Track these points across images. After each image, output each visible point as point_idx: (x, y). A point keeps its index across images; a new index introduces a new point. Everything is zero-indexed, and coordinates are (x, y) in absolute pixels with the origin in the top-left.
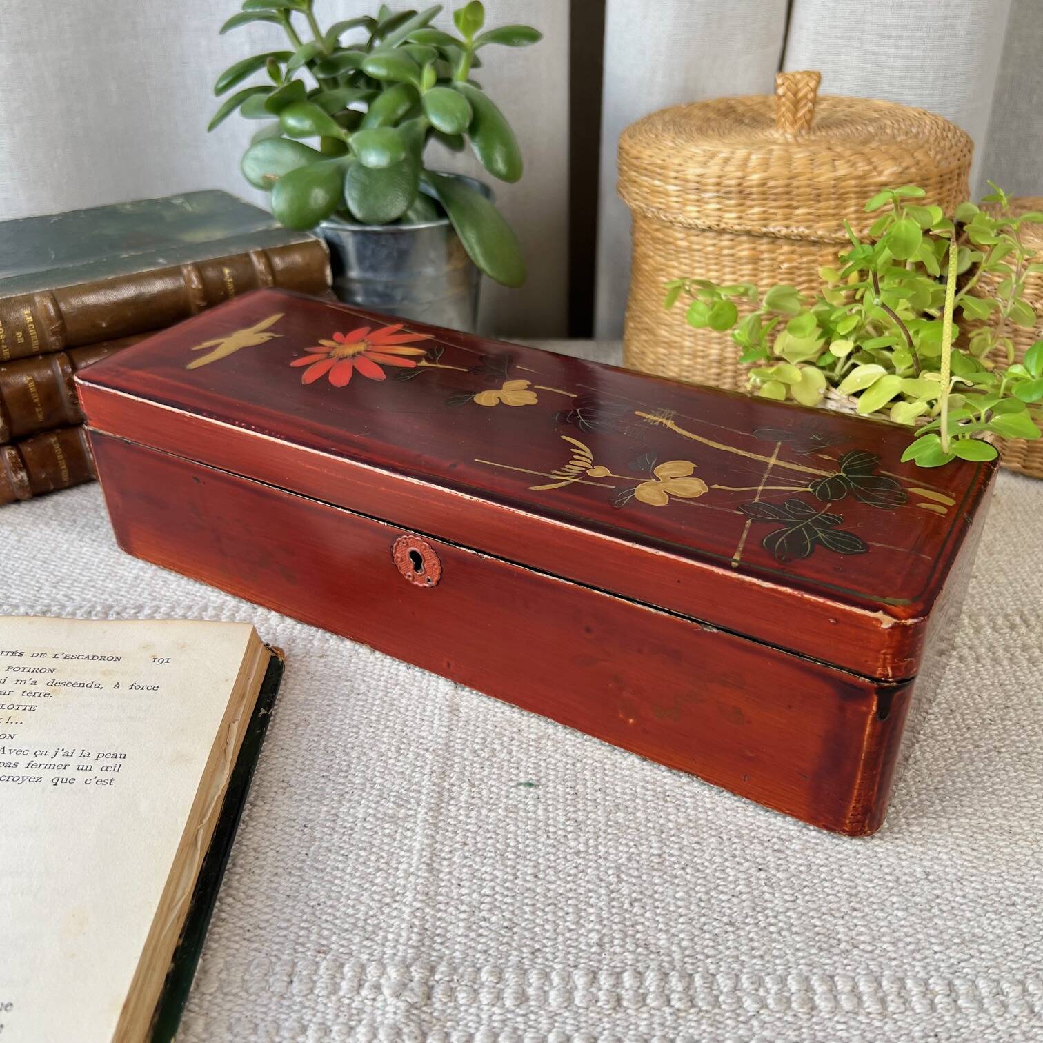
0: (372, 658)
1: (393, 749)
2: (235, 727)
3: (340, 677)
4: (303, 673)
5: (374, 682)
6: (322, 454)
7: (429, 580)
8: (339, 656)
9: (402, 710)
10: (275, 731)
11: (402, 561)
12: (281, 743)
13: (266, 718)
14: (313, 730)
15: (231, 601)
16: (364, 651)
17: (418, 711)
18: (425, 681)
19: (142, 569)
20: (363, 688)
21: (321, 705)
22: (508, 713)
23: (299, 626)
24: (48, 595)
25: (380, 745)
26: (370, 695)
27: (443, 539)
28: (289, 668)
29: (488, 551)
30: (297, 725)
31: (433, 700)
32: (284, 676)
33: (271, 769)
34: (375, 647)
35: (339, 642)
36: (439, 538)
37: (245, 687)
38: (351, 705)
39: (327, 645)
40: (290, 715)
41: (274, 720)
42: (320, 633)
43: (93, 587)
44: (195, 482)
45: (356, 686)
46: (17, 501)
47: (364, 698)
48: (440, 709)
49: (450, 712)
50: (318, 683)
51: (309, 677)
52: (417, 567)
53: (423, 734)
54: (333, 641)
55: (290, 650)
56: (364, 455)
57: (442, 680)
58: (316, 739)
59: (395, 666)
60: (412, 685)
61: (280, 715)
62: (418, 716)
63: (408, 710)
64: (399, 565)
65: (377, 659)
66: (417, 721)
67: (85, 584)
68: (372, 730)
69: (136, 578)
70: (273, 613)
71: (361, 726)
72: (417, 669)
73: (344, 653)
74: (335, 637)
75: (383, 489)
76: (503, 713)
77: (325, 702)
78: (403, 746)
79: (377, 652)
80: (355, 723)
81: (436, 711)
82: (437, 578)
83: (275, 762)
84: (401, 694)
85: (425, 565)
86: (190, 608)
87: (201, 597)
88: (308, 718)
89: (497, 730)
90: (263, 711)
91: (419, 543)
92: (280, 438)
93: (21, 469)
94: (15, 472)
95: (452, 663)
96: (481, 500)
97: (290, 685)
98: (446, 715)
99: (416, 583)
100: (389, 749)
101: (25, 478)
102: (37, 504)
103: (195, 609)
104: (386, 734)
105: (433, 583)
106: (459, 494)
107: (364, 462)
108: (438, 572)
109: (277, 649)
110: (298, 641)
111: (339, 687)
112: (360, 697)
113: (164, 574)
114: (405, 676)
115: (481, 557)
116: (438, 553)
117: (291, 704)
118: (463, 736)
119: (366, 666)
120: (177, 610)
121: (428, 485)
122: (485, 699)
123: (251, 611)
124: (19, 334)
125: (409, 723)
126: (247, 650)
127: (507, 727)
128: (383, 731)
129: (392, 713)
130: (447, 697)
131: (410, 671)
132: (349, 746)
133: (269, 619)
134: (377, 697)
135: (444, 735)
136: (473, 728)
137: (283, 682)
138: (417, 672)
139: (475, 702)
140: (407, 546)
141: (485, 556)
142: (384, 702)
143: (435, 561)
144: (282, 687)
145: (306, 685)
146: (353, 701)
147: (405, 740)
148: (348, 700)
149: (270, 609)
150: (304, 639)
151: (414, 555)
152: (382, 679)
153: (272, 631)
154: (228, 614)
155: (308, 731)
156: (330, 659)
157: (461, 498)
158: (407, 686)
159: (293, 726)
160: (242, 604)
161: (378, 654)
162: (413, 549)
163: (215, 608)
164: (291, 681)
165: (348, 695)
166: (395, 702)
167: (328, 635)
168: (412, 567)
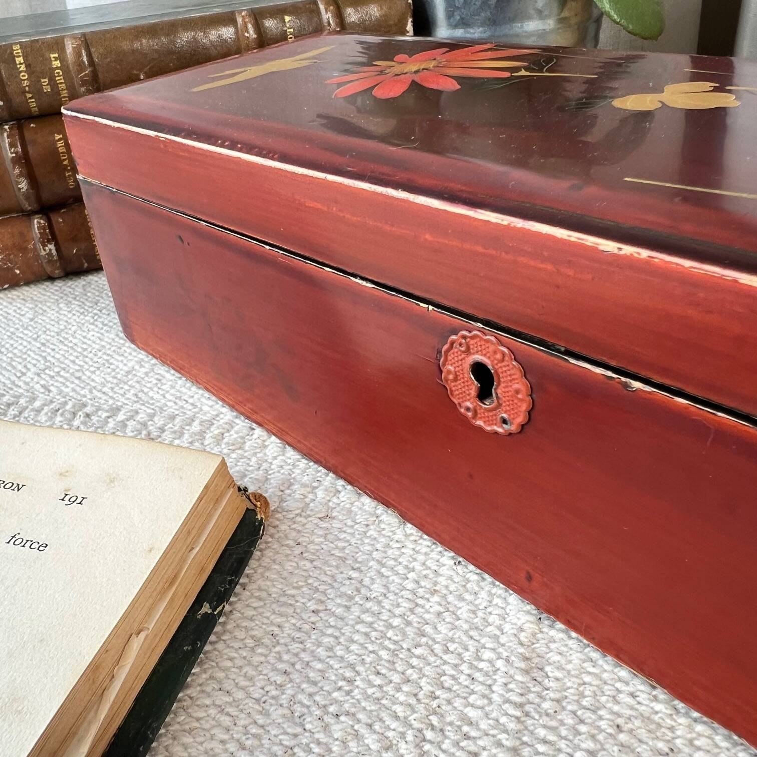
0: (399, 535)
1: (410, 738)
2: (137, 643)
3: (343, 559)
4: (291, 543)
5: (397, 580)
6: (331, 178)
7: (504, 421)
8: (349, 523)
9: (438, 648)
10: (220, 646)
11: (456, 379)
12: (221, 675)
13: (210, 622)
14: (280, 659)
15: (227, 414)
16: (389, 518)
17: (467, 656)
18: (483, 594)
19: (140, 363)
20: (377, 588)
21: (305, 608)
22: (642, 697)
23: (303, 463)
24: (27, 384)
25: (388, 721)
26: (386, 604)
27: (541, 343)
28: (272, 530)
29: (643, 374)
30: (258, 642)
31: (496, 638)
32: (261, 544)
33: (190, 731)
34: (406, 517)
35: (354, 497)
36: (532, 340)
37: (183, 561)
38: (351, 617)
39: (335, 500)
40: (251, 619)
41: (224, 624)
42: (329, 479)
43: (79, 378)
44: (179, 242)
45: (367, 581)
46: (51, 279)
47: (375, 608)
48: (507, 660)
49: (526, 672)
50: (308, 565)
51: (297, 551)
52: (484, 393)
53: (472, 713)
54: (346, 494)
55: (282, 500)
56: (401, 176)
57: (514, 599)
58: (279, 679)
59: (434, 555)
60: (461, 598)
61: (237, 615)
62: (464, 667)
63: (447, 651)
64: (451, 386)
65: (407, 536)
66: (462, 678)
67: (72, 374)
68: (378, 681)
69: (128, 372)
70: (273, 438)
71: (360, 668)
72: (471, 567)
73: (359, 519)
74: (349, 487)
75: (428, 237)
76: (633, 695)
77: (312, 606)
78: (429, 735)
79: (409, 525)
80: (352, 658)
81: (500, 664)
82: (521, 419)
83: (201, 714)
84: (439, 614)
85: (499, 390)
86: (173, 418)
87: (192, 404)
88: (276, 630)
89: (622, 737)
90: (206, 608)
91: (492, 348)
92: (272, 159)
93: (49, 241)
94: (44, 246)
95: (536, 576)
96: (645, 253)
97: (266, 561)
98: (519, 677)
99: (479, 423)
100: (403, 735)
101: (54, 252)
102: (70, 283)
103: (178, 420)
104: (402, 697)
105: (513, 428)
106: (591, 240)
107: (396, 186)
108: (524, 407)
109: (259, 497)
110: (296, 487)
111: (339, 577)
112: (369, 605)
113: (162, 370)
114: (450, 578)
115: (626, 386)
116: (527, 370)
117: (260, 599)
118: (551, 737)
119: (388, 546)
120: (156, 419)
121: (519, 223)
122: (596, 655)
123: (245, 431)
124: (45, 81)
125: (448, 681)
126: (200, 499)
127: (643, 733)
128: (398, 689)
129: (418, 651)
130: (522, 636)
131: (459, 568)
132: (332, 709)
133: (266, 447)
134: (397, 611)
135: (512, 726)
136: (570, 721)
137: (257, 553)
138: (470, 572)
139: (576, 657)
140: (468, 351)
141: (637, 385)
142: (409, 623)
143: (520, 385)
144: (253, 563)
145: (289, 566)
146: (356, 611)
147: (434, 720)
148: (348, 608)
149: (270, 432)
150: (304, 486)
151: (480, 370)
152: (411, 575)
153: (265, 465)
154: (216, 432)
155: (271, 659)
156: (336, 524)
157: (594, 249)
158: (451, 598)
159: (250, 642)
160: (237, 421)
161: (410, 528)
162: (478, 358)
163: (202, 423)
164: (269, 553)
165: (351, 598)
166: (428, 629)
167: (341, 482)
168: (473, 392)
